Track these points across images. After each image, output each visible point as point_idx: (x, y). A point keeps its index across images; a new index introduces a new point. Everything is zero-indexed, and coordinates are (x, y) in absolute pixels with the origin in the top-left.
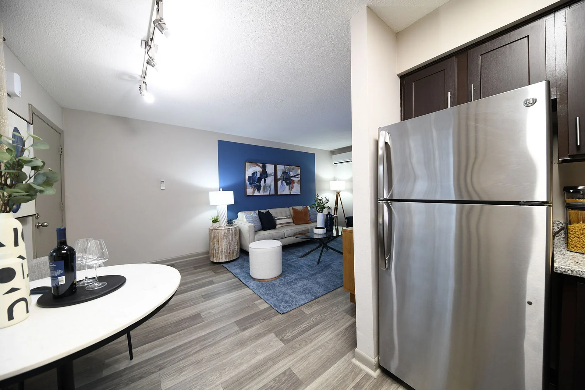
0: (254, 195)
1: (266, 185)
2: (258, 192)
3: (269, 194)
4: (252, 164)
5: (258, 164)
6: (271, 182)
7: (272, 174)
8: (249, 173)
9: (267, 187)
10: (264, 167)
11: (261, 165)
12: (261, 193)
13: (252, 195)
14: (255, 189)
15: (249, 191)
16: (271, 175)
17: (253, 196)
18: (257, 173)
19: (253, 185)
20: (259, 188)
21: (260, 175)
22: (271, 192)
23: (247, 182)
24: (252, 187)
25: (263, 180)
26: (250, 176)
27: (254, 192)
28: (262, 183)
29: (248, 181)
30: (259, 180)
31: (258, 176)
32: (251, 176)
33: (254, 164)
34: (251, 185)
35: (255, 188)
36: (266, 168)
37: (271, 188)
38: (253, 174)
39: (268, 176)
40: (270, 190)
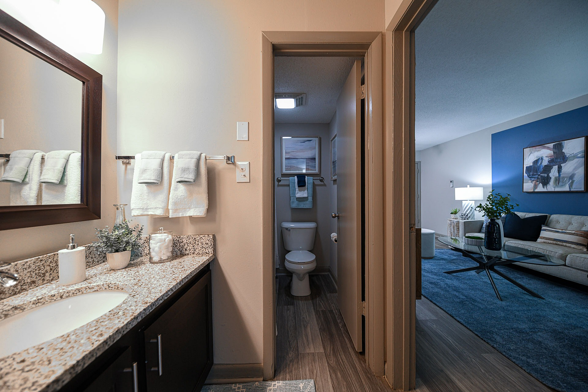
0: (536, 190)
1: (561, 176)
2: (543, 187)
3: (569, 190)
4: (534, 148)
5: (545, 145)
6: (575, 169)
7: (579, 155)
8: (529, 161)
9: (564, 178)
10: (558, 148)
11: (551, 145)
12: (551, 187)
13: (532, 191)
14: (538, 183)
15: (528, 186)
16: (575, 157)
17: (534, 193)
18: (542, 159)
19: (535, 178)
20: (545, 181)
21: (548, 161)
22: (574, 186)
23: (525, 175)
24: (533, 180)
25: (555, 168)
26: (530, 166)
27: (536, 186)
28: (554, 173)
29: (526, 173)
30: (548, 169)
31: (545, 162)
32: (532, 165)
33: (537, 147)
34: (530, 178)
35: (537, 181)
36: (563, 148)
37: (574, 179)
38: (536, 162)
39: (566, 161)
40: (572, 182)
